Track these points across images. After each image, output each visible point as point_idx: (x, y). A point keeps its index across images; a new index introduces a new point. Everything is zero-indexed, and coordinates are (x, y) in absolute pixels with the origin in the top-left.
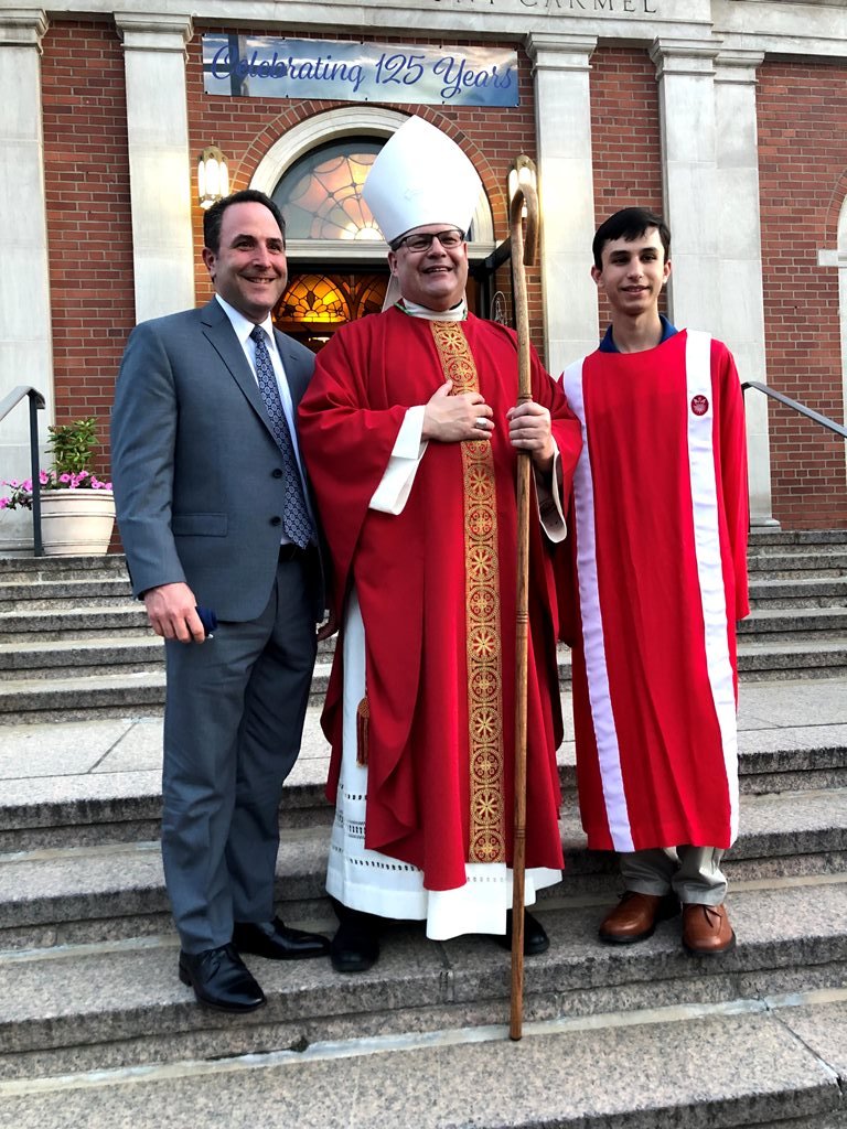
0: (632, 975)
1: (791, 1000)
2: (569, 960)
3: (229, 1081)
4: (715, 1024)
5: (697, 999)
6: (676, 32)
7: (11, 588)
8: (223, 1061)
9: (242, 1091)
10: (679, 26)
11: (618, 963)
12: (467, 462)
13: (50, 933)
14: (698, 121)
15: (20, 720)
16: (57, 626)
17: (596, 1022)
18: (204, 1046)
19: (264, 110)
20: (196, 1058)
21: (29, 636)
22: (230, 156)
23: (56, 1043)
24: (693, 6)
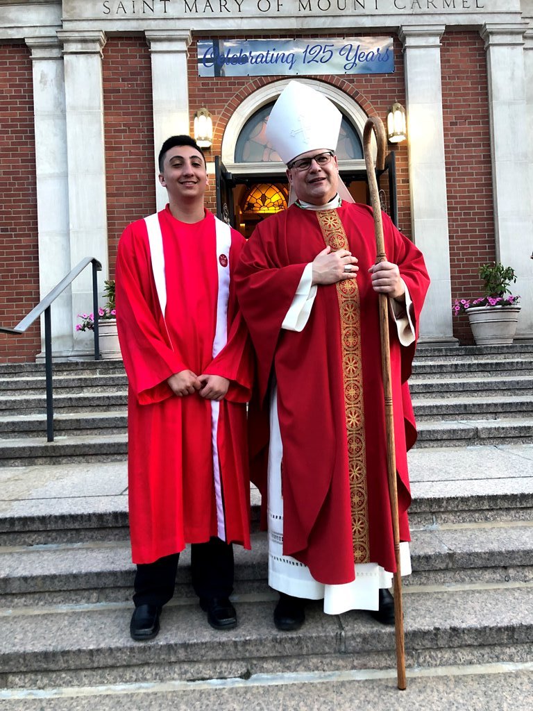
0: (466, 641)
2: (422, 628)
3: (201, 696)
5: (511, 659)
6: (497, 19)
7: (80, 379)
8: (197, 682)
9: (209, 703)
10: (499, 15)
11: (456, 633)
12: (341, 299)
13: (95, 594)
14: (513, 74)
15: (83, 460)
16: (107, 402)
17: (441, 671)
18: (186, 672)
19: (233, 84)
20: (181, 679)
21: (90, 408)
22: (213, 113)
23: (96, 665)
24: (508, 2)
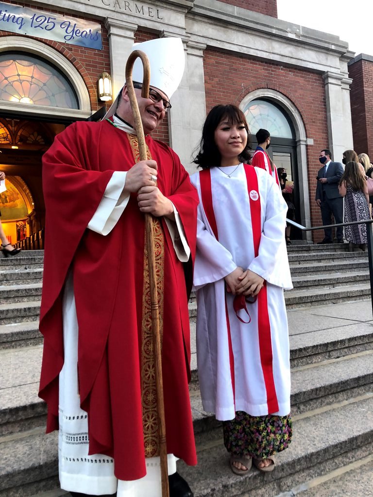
1: (303, 487)
10: (172, 27)
24: (179, 19)
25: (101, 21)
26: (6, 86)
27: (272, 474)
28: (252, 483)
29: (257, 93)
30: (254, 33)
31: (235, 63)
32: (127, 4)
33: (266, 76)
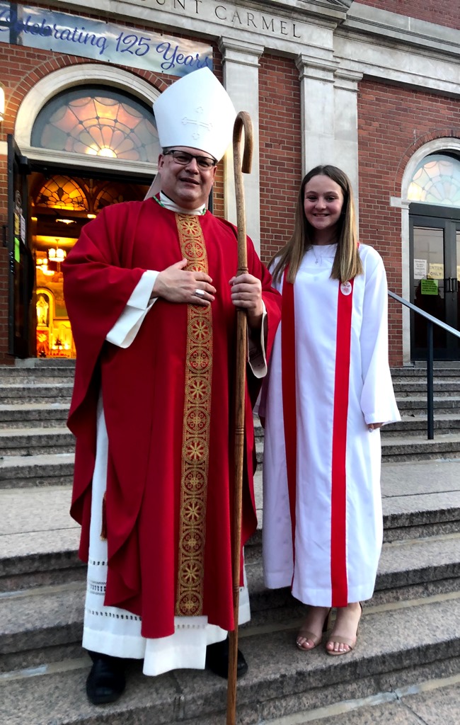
0: (311, 684)
1: (412, 690)
2: (268, 677)
4: (366, 714)
5: (353, 696)
6: (312, 52)
10: (314, 49)
11: (301, 677)
12: (191, 314)
14: (323, 108)
19: (33, 56)
24: (323, 37)
25: (214, 41)
26: (81, 132)
27: (367, 666)
28: (339, 674)
29: (437, 145)
30: (435, 55)
31: (406, 100)
32: (251, 18)
33: (452, 119)
